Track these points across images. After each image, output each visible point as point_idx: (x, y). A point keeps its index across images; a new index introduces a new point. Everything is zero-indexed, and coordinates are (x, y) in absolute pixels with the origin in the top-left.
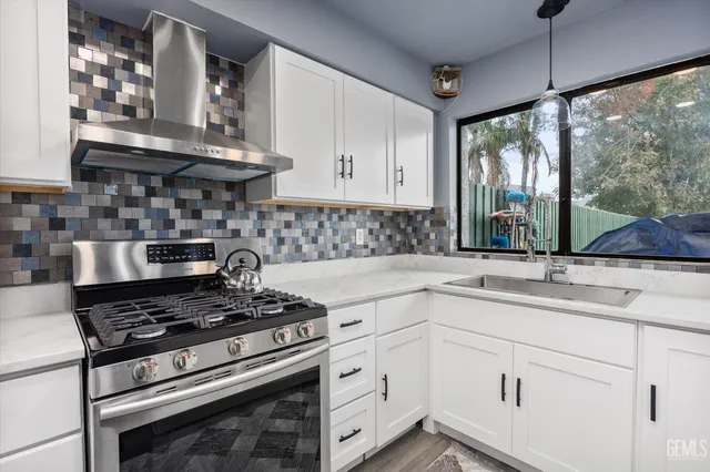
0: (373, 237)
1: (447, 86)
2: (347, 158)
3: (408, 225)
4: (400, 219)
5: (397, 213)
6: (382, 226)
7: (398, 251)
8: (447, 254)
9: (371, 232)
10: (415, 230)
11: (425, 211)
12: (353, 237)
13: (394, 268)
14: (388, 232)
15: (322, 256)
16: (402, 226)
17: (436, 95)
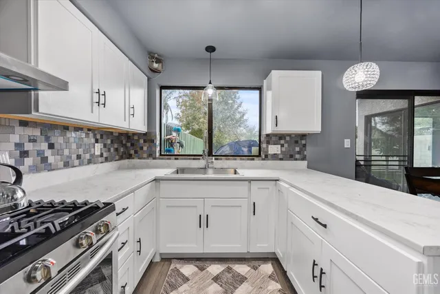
0: (106, 149)
1: (155, 65)
2: (102, 93)
3: (127, 142)
4: (123, 138)
5: (121, 134)
6: (112, 142)
7: (121, 158)
8: (155, 158)
9: (105, 146)
10: (132, 145)
11: (141, 134)
12: (93, 149)
13: (120, 168)
14: (116, 146)
15: (67, 165)
16: (124, 142)
17: (150, 69)
